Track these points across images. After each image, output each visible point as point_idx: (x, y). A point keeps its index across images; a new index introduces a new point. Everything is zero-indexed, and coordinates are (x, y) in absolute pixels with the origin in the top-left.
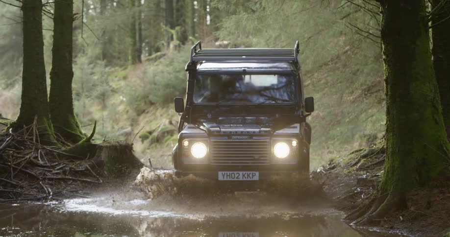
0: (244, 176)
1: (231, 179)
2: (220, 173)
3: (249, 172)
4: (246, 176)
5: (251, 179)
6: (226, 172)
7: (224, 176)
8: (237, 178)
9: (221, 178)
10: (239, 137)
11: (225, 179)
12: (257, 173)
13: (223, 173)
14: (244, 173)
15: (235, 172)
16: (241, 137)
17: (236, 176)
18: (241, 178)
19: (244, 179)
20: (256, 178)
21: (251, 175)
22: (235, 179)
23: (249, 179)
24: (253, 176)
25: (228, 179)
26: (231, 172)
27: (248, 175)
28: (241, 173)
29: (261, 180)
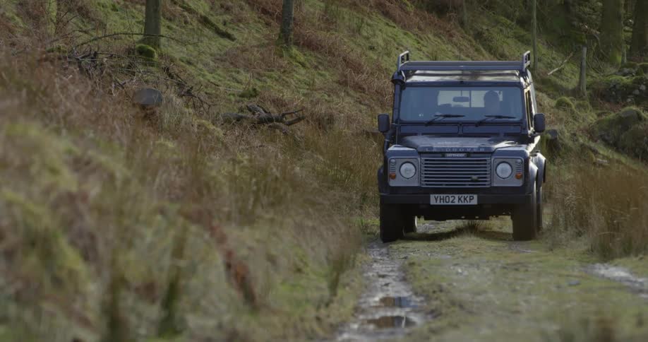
0: (459, 199)
1: (445, 204)
2: (432, 197)
3: (466, 196)
4: (462, 199)
5: (469, 203)
6: (439, 195)
7: (436, 200)
8: (452, 202)
9: (433, 202)
10: (454, 155)
11: (438, 203)
12: (475, 196)
13: (436, 196)
14: (460, 196)
15: (450, 196)
16: (458, 155)
17: (451, 199)
18: (456, 202)
19: (460, 203)
20: (475, 202)
21: (468, 199)
22: (450, 203)
23: (466, 203)
24: (470, 199)
25: (442, 203)
26: (445, 195)
27: (465, 199)
28: (457, 196)
29: (480, 205)
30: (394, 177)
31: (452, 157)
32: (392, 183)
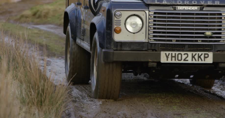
0: (193, 57)
1: (177, 62)
2: (163, 54)
3: (200, 53)
4: (196, 57)
5: (203, 62)
6: (170, 52)
7: (167, 57)
8: (185, 60)
9: (163, 60)
11: (169, 61)
12: (211, 54)
13: (167, 53)
14: (194, 53)
15: (183, 53)
17: (184, 57)
18: (190, 61)
19: (194, 62)
20: (210, 60)
21: (202, 57)
22: (182, 62)
23: (200, 62)
24: (205, 57)
25: (173, 61)
26: (177, 53)
27: (199, 57)
28: (190, 54)
29: (215, 64)
30: (119, 31)
31: (184, 10)
32: (117, 38)
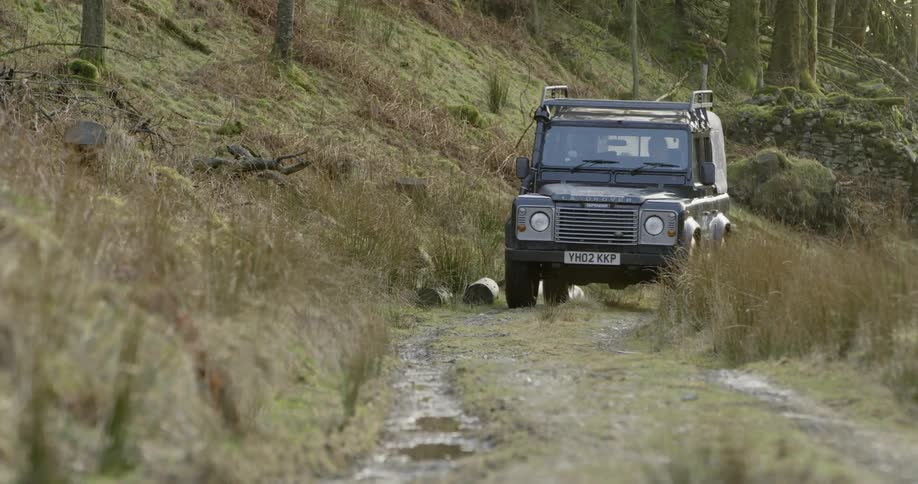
0: (599, 258)
1: (582, 263)
2: (567, 253)
3: (607, 254)
4: (602, 258)
5: (610, 264)
6: (575, 252)
7: (571, 257)
8: (590, 261)
9: (567, 260)
10: (595, 205)
11: (574, 262)
12: (618, 255)
13: (572, 253)
14: (600, 254)
15: (588, 253)
16: (600, 206)
17: (589, 257)
18: (595, 262)
19: (600, 263)
20: (617, 262)
21: (609, 258)
22: (587, 263)
23: (607, 263)
24: (612, 259)
25: (578, 262)
26: (582, 253)
27: (606, 258)
28: (595, 254)
29: (623, 266)
30: (523, 230)
31: (593, 208)
32: (521, 236)
